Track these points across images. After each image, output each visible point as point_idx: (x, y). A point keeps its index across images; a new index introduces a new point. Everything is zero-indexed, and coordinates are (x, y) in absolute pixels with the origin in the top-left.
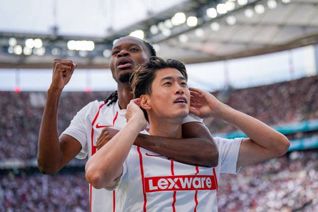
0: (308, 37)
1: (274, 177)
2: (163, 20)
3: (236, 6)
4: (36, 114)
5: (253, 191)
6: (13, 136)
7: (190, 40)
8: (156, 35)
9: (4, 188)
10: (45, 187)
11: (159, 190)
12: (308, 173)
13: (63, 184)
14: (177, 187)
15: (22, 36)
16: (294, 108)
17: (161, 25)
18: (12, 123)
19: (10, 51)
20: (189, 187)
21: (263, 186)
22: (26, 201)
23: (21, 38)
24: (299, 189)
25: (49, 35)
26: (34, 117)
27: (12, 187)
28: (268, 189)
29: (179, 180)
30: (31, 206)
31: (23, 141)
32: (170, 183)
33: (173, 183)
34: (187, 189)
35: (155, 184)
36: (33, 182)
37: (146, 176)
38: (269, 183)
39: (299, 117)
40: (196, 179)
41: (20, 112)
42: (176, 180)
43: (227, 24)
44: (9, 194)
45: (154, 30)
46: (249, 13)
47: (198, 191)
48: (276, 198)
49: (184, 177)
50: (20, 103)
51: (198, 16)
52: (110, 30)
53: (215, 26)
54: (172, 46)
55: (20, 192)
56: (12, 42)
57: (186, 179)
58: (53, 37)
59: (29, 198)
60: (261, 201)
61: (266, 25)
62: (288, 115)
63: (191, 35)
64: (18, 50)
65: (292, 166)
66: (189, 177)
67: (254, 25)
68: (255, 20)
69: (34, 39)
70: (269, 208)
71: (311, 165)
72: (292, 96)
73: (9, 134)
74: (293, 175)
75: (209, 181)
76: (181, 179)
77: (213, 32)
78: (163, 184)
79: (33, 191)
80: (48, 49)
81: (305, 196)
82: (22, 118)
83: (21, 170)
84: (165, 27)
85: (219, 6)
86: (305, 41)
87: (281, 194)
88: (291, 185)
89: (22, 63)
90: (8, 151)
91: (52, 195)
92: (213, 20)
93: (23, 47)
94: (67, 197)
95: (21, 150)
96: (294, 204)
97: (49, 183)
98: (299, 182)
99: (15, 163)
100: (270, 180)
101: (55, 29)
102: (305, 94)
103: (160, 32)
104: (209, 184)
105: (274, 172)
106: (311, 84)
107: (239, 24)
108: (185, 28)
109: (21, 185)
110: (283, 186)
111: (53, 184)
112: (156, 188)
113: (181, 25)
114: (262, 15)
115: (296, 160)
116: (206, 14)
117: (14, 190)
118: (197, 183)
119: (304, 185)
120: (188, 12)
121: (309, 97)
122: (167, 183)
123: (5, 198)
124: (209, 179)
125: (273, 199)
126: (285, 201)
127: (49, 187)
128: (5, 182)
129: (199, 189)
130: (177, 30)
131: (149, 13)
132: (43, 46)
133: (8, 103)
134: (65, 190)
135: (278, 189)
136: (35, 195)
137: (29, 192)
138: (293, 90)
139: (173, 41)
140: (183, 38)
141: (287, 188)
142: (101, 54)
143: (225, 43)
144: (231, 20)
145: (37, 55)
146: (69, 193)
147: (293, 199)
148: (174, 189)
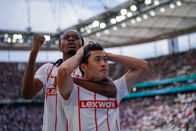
0: (164, 35)
1: (147, 109)
2: (87, 25)
3: (126, 18)
4: (19, 74)
5: (135, 117)
6: (6, 86)
7: (101, 36)
8: (83, 33)
9: (2, 114)
10: (24, 114)
11: (87, 107)
12: (164, 107)
13: (33, 112)
14: (97, 106)
15: (11, 32)
16: (157, 72)
17: (86, 28)
18: (6, 79)
19: (5, 41)
20: (104, 106)
21: (140, 113)
22: (14, 121)
23: (11, 34)
24: (160, 116)
25: (26, 33)
26: (18, 76)
27: (6, 114)
28: (143, 115)
29: (98, 103)
30: (16, 124)
31: (12, 89)
32: (93, 104)
33: (95, 104)
34: (102, 108)
35: (85, 104)
36: (17, 111)
37: (80, 100)
38: (143, 112)
39: (160, 77)
40: (108, 103)
41: (11, 74)
42: (97, 103)
43: (121, 27)
44: (5, 117)
45: (82, 30)
46: (133, 21)
47: (109, 109)
48: (147, 120)
49: (101, 101)
50: (10, 68)
51: (106, 23)
52: (59, 30)
53: (115, 28)
54: (92, 39)
55: (10, 116)
56: (6, 36)
57: (102, 103)
58: (28, 33)
59: (15, 120)
60: (140, 121)
61: (142, 28)
62: (154, 75)
63: (102, 33)
64: (9, 40)
65: (156, 103)
66: (104, 101)
67: (136, 28)
68: (136, 25)
69: (18, 34)
70: (144, 125)
71: (166, 102)
72: (156, 65)
73: (4, 85)
74: (157, 108)
75: (113, 104)
76: (99, 103)
77: (114, 31)
78: (89, 104)
79: (17, 116)
80: (25, 40)
81: (163, 119)
82: (11, 77)
83: (11, 104)
84: (88, 28)
85: (117, 17)
86: (163, 37)
87: (150, 118)
88: (155, 113)
89: (11, 47)
90: (4, 94)
91: (28, 118)
92: (114, 25)
93: (12, 38)
94: (36, 119)
95: (11, 94)
96: (157, 124)
97: (26, 111)
98: (159, 111)
99: (7, 101)
100: (144, 110)
101: (29, 29)
102: (163, 64)
103: (85, 31)
104: (113, 106)
105: (146, 106)
106: (166, 60)
107: (128, 27)
108: (99, 29)
109: (11, 113)
110: (151, 113)
111: (28, 112)
112: (85, 106)
113: (97, 27)
114: (140, 23)
115: (158, 100)
116: (110, 21)
117: (7, 116)
118: (108, 105)
119: (162, 113)
120: (101, 21)
121: (165, 66)
122: (91, 104)
123: (2, 119)
124: (113, 103)
125: (146, 121)
126: (152, 122)
127: (26, 114)
128: (2, 111)
129: (109, 108)
130: (95, 30)
131: (80, 21)
132: (22, 38)
133: (4, 69)
134: (34, 116)
135: (149, 115)
136: (19, 118)
137: (16, 116)
138: (156, 62)
139: (93, 36)
140: (98, 35)
141: (153, 115)
142: (54, 43)
143: (120, 37)
144: (124, 25)
145: (19, 43)
146: (37, 117)
147: (156, 120)
148: (95, 107)
